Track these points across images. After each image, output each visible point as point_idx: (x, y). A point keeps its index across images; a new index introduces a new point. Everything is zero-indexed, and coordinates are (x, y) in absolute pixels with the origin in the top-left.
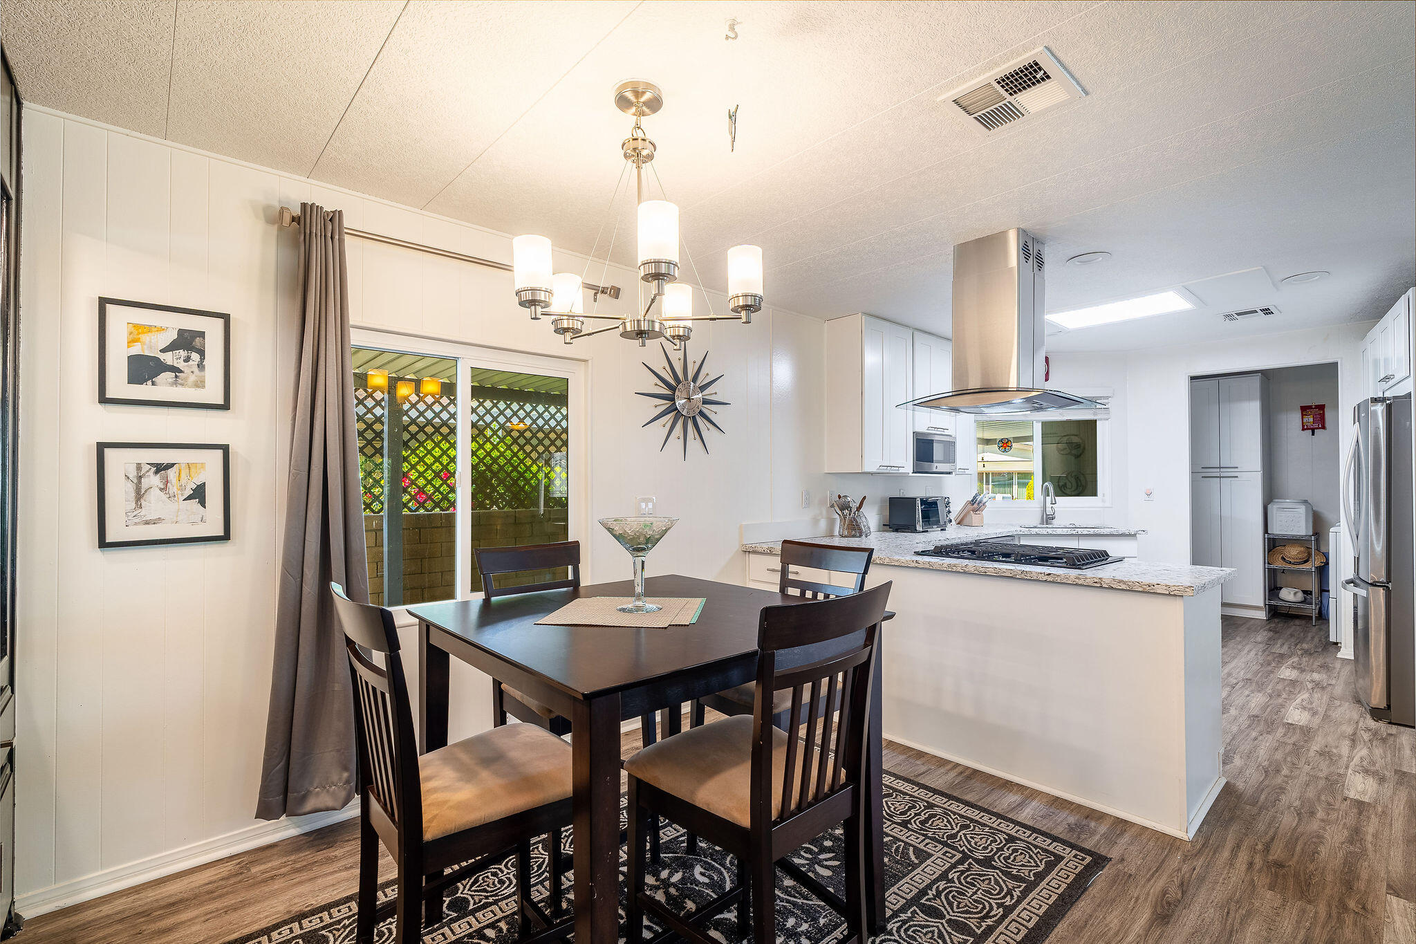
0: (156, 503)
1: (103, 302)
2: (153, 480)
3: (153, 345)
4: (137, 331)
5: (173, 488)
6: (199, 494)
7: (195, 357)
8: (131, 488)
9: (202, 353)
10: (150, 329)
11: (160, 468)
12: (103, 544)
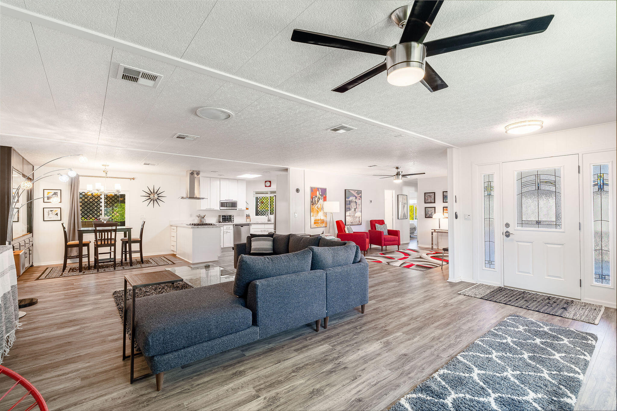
0: (51, 215)
1: (44, 190)
2: (50, 212)
3: (50, 195)
4: (48, 193)
5: (53, 214)
6: (57, 214)
7: (56, 196)
8: (47, 213)
9: (57, 195)
10: (50, 193)
11: (51, 211)
12: (44, 221)
